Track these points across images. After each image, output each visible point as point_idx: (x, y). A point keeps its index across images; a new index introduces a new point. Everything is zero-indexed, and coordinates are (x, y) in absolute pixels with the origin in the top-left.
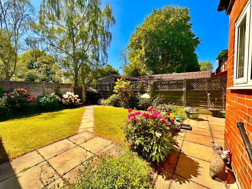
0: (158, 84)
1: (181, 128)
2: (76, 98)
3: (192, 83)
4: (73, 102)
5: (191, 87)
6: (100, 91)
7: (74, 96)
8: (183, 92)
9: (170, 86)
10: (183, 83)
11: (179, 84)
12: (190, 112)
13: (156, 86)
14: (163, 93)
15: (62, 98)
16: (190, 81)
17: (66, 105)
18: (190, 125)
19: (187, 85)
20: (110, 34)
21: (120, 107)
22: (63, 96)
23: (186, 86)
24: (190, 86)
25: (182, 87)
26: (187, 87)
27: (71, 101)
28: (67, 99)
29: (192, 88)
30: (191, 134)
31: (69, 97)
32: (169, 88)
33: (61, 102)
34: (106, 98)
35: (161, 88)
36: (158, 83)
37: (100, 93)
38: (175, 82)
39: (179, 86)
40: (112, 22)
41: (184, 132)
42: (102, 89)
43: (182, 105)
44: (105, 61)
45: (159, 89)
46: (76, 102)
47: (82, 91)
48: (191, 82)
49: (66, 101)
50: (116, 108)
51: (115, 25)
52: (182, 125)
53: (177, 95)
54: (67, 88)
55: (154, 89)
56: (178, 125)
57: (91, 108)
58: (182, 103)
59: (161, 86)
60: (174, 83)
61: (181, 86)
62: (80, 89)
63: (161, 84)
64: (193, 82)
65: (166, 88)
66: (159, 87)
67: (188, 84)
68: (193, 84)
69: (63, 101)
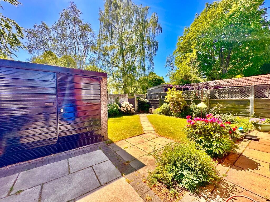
0: (215, 93)
1: (245, 138)
2: (131, 107)
3: (263, 90)
4: (129, 110)
5: (261, 95)
6: (150, 101)
7: (130, 105)
8: (250, 101)
9: (231, 94)
10: (250, 91)
11: (243, 92)
12: (258, 124)
13: (213, 95)
14: (223, 102)
15: (121, 106)
16: (259, 88)
17: (124, 112)
18: (257, 137)
19: (255, 93)
20: (156, 42)
21: (173, 116)
22: (122, 105)
23: (253, 94)
24: (259, 94)
25: (248, 96)
26: (256, 95)
27: (127, 109)
28: (125, 108)
29: (263, 96)
30: (256, 144)
31: (126, 106)
32: (230, 96)
33: (120, 110)
34: (156, 107)
35: (220, 96)
36: (215, 91)
37: (150, 102)
38: (239, 90)
39: (243, 95)
40: (158, 30)
41: (248, 142)
42: (152, 98)
43: (249, 116)
44: (151, 70)
45: (217, 98)
46: (131, 110)
47: (134, 101)
48: (261, 89)
49: (124, 109)
50: (168, 117)
51: (162, 32)
52: (246, 136)
53: (241, 104)
54: (123, 98)
55: (211, 98)
56: (241, 135)
57: (144, 116)
58: (248, 114)
59: (220, 94)
60: (237, 91)
61: (246, 95)
62: (133, 99)
63: (219, 92)
64: (265, 89)
65: (226, 97)
66: (217, 95)
67: (257, 92)
68: (265, 91)
69: (122, 109)
